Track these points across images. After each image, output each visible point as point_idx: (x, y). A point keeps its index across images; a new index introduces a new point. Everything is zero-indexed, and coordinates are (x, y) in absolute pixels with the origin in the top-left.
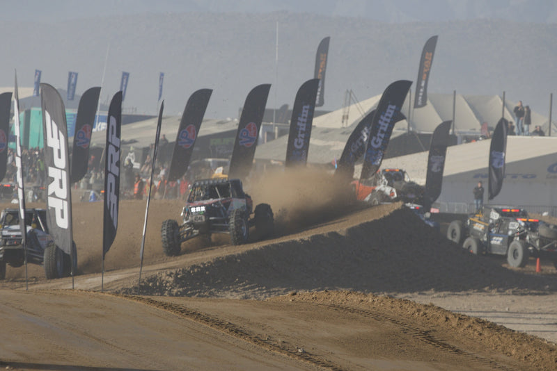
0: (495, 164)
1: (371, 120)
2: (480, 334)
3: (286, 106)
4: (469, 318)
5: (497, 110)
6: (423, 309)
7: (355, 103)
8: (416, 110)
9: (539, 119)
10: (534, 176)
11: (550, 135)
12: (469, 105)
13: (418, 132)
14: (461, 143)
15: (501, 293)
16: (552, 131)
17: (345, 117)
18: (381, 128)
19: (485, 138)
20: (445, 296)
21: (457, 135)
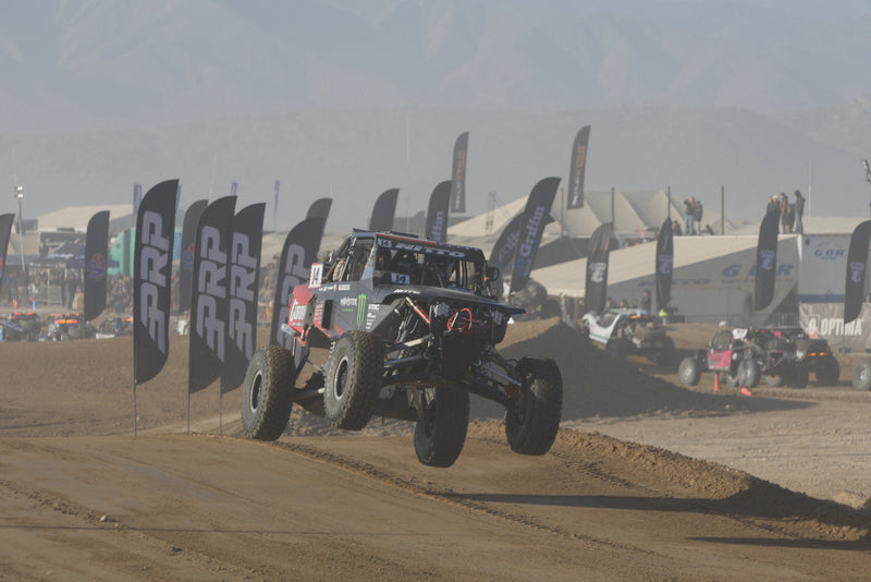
0: (663, 270)
1: (517, 225)
2: (653, 464)
3: (421, 214)
4: (640, 446)
5: (661, 209)
6: (587, 438)
7: (499, 206)
8: (571, 212)
9: (710, 217)
10: (707, 282)
11: (723, 234)
12: (631, 203)
13: (572, 236)
14: (623, 247)
15: (677, 415)
16: (726, 229)
17: (490, 223)
18: (530, 233)
19: (650, 240)
20: (613, 423)
21: (618, 238)
